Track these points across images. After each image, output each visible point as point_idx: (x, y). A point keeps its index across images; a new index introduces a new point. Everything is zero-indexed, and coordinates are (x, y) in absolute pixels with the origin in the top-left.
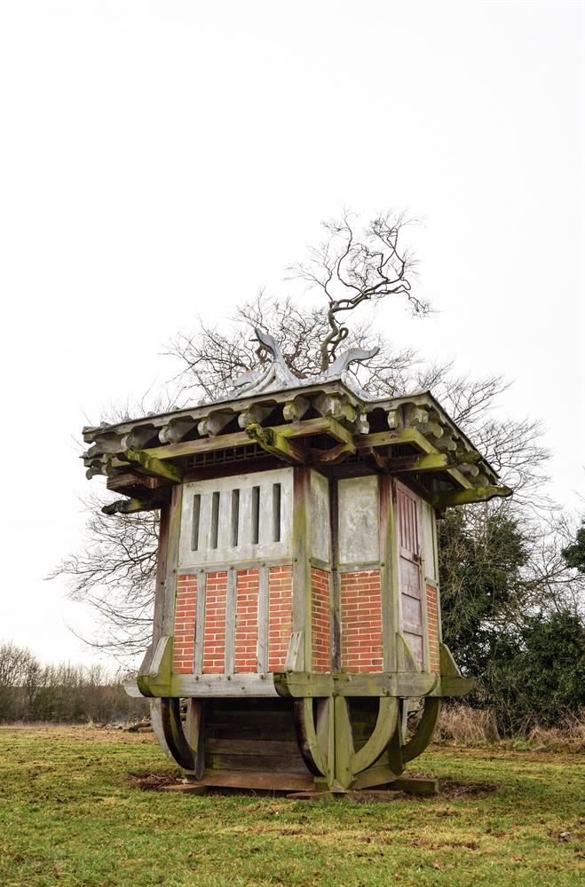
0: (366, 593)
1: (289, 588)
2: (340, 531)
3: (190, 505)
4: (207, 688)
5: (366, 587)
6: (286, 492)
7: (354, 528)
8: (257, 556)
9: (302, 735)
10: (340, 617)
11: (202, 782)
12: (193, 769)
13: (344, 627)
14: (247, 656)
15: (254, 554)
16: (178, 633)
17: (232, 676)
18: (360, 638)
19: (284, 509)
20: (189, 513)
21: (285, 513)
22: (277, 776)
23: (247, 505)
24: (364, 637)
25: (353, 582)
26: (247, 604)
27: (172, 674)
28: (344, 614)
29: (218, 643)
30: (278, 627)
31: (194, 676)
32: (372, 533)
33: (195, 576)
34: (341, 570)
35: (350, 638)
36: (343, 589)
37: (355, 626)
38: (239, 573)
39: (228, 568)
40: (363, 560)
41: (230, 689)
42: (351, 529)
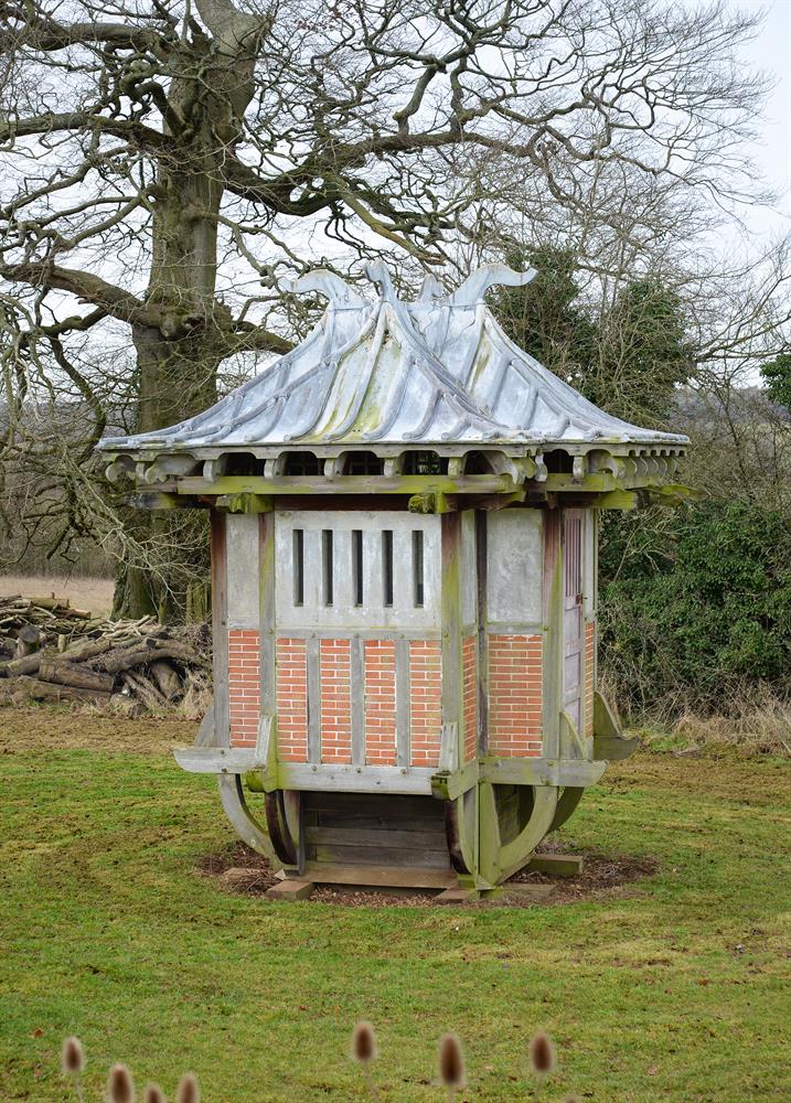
0: (523, 662)
1: (437, 668)
2: (488, 578)
3: (288, 543)
4: (329, 781)
5: (523, 654)
6: (431, 544)
7: (509, 576)
8: (392, 624)
9: (453, 835)
10: (487, 690)
11: (307, 877)
12: (296, 864)
13: (493, 701)
14: (381, 746)
15: (387, 621)
16: (281, 712)
17: (363, 768)
18: (514, 716)
19: (429, 567)
20: (287, 554)
21: (429, 573)
22: (405, 870)
23: (374, 554)
24: (519, 716)
25: (504, 646)
26: (379, 683)
27: (277, 761)
28: (493, 685)
29: (341, 728)
30: (423, 715)
31: (310, 766)
32: (532, 586)
33: (302, 641)
34: (489, 630)
35: (500, 716)
36: (492, 654)
37: (506, 701)
38: (368, 643)
39: (350, 636)
40: (519, 618)
41: (361, 783)
42: (504, 577)
